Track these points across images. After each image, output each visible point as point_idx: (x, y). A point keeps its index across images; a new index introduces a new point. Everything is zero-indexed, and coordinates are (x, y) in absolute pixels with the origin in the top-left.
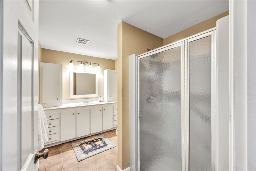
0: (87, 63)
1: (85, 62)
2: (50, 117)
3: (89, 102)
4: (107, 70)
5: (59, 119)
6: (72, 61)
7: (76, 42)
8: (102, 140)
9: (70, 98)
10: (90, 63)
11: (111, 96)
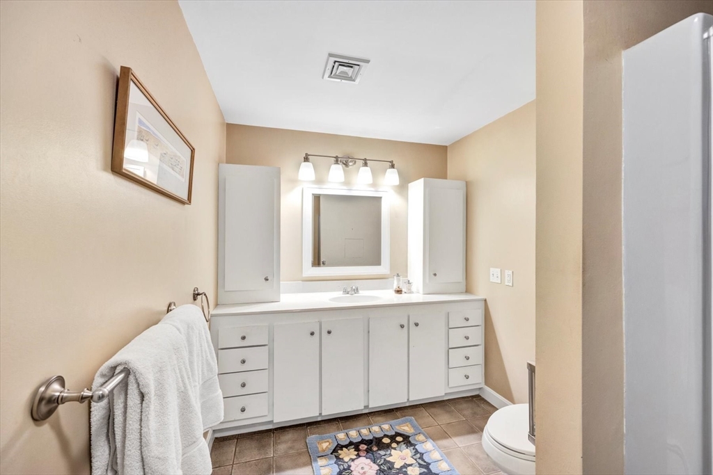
0: (354, 160)
1: (349, 158)
2: (244, 338)
3: (362, 293)
4: (421, 181)
5: (269, 346)
6: (309, 157)
7: (323, 78)
8: (412, 445)
9: (304, 276)
10: (365, 160)
11: (435, 275)
